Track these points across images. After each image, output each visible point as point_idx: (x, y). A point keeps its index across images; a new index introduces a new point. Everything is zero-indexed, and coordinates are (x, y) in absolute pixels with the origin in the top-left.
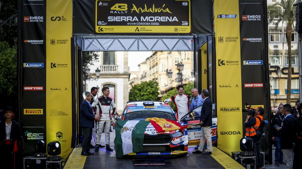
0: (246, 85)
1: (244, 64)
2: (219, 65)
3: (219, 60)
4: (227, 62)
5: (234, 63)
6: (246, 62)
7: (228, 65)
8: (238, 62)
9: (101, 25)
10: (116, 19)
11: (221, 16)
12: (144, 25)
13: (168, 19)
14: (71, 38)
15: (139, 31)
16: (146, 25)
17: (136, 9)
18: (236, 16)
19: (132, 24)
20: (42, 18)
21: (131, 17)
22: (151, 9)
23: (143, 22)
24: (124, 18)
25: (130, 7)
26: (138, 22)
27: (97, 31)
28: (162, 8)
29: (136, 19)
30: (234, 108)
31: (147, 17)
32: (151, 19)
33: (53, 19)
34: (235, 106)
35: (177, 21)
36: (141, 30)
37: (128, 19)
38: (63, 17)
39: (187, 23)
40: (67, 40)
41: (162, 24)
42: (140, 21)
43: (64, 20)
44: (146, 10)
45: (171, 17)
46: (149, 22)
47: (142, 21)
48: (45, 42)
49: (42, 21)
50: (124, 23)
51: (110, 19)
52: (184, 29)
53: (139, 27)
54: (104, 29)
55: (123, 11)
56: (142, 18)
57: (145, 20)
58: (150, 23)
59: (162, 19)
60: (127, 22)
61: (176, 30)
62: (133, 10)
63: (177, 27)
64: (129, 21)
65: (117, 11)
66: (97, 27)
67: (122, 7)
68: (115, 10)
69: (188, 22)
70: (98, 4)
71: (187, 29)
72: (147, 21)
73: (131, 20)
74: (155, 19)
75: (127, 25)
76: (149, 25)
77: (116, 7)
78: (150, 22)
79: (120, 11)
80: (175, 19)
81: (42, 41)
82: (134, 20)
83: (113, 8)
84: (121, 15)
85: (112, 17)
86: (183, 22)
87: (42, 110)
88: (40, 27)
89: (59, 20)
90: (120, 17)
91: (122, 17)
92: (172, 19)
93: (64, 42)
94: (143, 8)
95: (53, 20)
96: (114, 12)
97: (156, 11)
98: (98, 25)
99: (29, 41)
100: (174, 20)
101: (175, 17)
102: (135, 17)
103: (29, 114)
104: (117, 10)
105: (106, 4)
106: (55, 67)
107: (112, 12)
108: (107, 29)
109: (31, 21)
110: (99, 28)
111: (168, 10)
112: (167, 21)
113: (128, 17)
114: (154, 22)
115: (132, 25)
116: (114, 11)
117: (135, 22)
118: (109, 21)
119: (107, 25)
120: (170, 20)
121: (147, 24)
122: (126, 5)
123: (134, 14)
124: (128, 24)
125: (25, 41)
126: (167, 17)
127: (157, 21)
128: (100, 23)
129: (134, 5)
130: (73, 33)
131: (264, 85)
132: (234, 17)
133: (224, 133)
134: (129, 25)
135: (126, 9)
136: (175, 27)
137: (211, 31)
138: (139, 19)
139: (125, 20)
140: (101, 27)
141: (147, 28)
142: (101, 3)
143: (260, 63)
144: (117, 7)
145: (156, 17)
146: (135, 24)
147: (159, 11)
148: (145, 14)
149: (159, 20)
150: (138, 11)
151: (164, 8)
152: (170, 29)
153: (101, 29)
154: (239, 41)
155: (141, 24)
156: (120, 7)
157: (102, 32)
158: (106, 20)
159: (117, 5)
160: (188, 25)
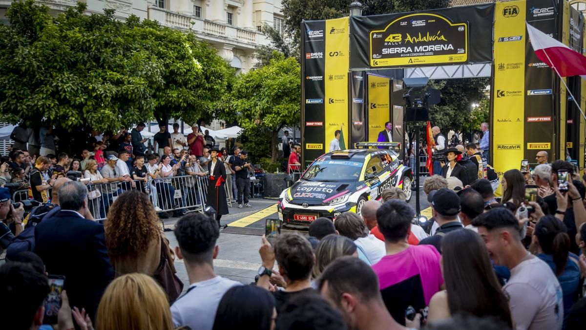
0: (530, 119)
1: (528, 94)
2: (498, 97)
3: (498, 91)
4: (508, 92)
5: (515, 94)
6: (531, 92)
7: (508, 96)
8: (521, 92)
9: (376, 59)
10: (390, 51)
11: (503, 39)
12: (418, 56)
13: (442, 48)
14: (348, 73)
15: (412, 62)
16: (420, 56)
17: (410, 39)
18: (521, 37)
19: (406, 55)
20: (322, 54)
21: (405, 48)
22: (425, 37)
23: (417, 52)
24: (398, 50)
25: (404, 37)
26: (412, 53)
27: (372, 65)
28: (436, 36)
29: (409, 49)
30: (514, 146)
31: (421, 47)
32: (425, 49)
33: (331, 54)
34: (514, 143)
35: (453, 49)
36: (414, 62)
37: (401, 51)
38: (340, 52)
39: (463, 51)
40: (344, 76)
41: (436, 53)
42: (414, 52)
43: (342, 55)
44: (420, 40)
45: (446, 45)
46: (422, 52)
47: (415, 51)
48: (324, 78)
49: (321, 57)
50: (397, 55)
51: (385, 51)
52: (460, 57)
53: (413, 58)
54: (378, 63)
55: (397, 42)
56: (416, 48)
57: (418, 51)
58: (424, 54)
59: (436, 48)
60: (401, 54)
61: (451, 59)
62: (407, 40)
63: (452, 55)
64: (403, 53)
65: (391, 43)
66: (372, 61)
67: (396, 38)
68: (390, 42)
69: (465, 49)
70: (372, 36)
71: (463, 57)
72: (421, 51)
73: (404, 51)
74: (429, 48)
75: (401, 57)
76: (423, 56)
77: (390, 39)
78: (424, 52)
79: (394, 43)
80: (451, 47)
81: (321, 77)
82: (408, 51)
83: (387, 40)
84: (395, 46)
85: (386, 49)
86: (458, 49)
87: (322, 144)
88: (320, 62)
89: (336, 55)
90: (394, 49)
91: (396, 49)
92: (447, 47)
93: (341, 77)
94: (418, 37)
95: (331, 56)
96: (388, 44)
97: (430, 40)
98: (373, 58)
99: (310, 78)
100: (449, 48)
101: (450, 45)
102: (409, 48)
103: (311, 148)
104: (391, 41)
105: (380, 36)
106: (333, 102)
107: (386, 44)
108: (381, 62)
109: (312, 58)
110: (374, 61)
111: (443, 37)
112: (441, 49)
113: (402, 48)
114: (428, 51)
115: (405, 57)
116: (388, 42)
117: (409, 53)
118: (383, 53)
119: (381, 58)
120: (445, 49)
121: (421, 54)
122: (400, 35)
123: (408, 44)
124: (402, 55)
125: (307, 78)
126: (442, 46)
127: (431, 51)
128: (375, 56)
129: (407, 34)
130: (350, 68)
131: (552, 119)
132: (519, 38)
133: (501, 173)
134: (403, 57)
135: (400, 39)
136: (450, 55)
137: (490, 58)
138: (413, 49)
139: (399, 51)
140: (376, 60)
141: (421, 58)
142: (375, 36)
143: (548, 92)
144: (392, 38)
145: (430, 46)
146: (408, 55)
147: (433, 40)
148: (419, 44)
149: (433, 49)
150: (412, 41)
151: (439, 36)
152: (445, 58)
153: (376, 63)
154: (523, 67)
155: (415, 54)
156: (394, 38)
157: (377, 66)
158: (380, 53)
159: (391, 36)
160: (465, 53)
